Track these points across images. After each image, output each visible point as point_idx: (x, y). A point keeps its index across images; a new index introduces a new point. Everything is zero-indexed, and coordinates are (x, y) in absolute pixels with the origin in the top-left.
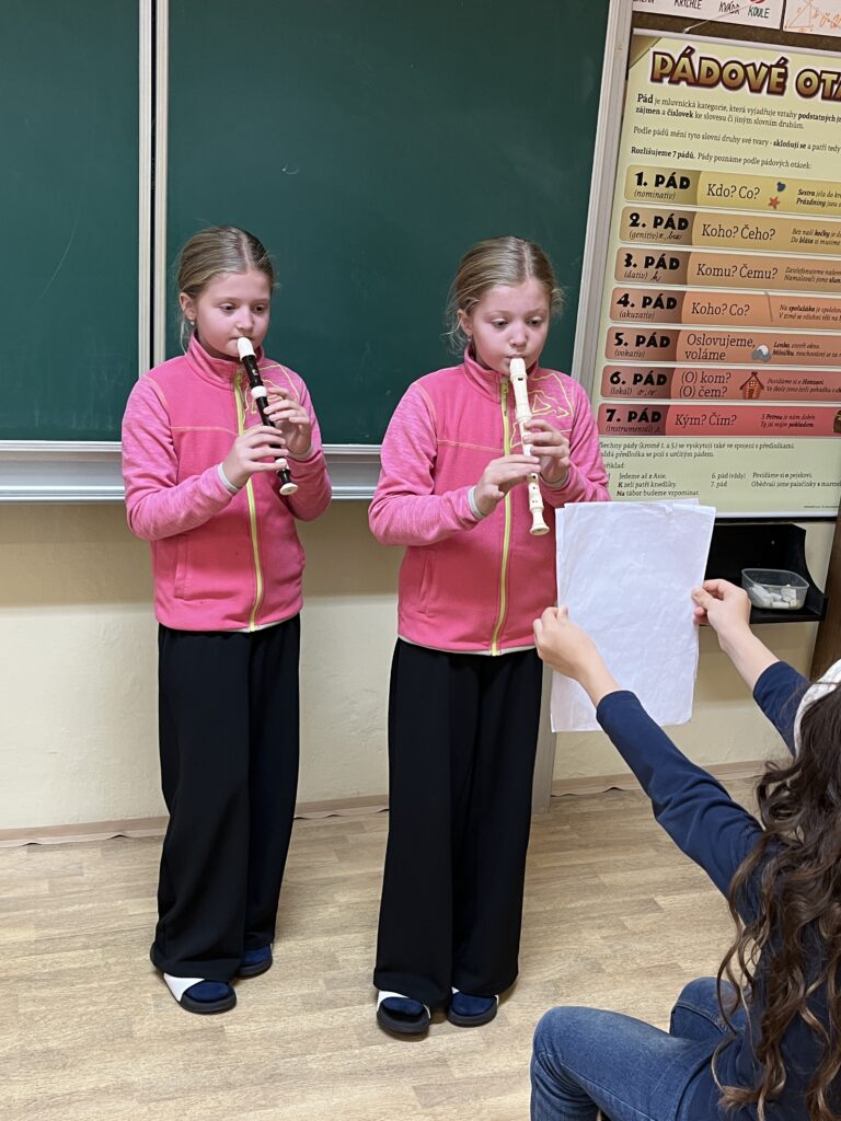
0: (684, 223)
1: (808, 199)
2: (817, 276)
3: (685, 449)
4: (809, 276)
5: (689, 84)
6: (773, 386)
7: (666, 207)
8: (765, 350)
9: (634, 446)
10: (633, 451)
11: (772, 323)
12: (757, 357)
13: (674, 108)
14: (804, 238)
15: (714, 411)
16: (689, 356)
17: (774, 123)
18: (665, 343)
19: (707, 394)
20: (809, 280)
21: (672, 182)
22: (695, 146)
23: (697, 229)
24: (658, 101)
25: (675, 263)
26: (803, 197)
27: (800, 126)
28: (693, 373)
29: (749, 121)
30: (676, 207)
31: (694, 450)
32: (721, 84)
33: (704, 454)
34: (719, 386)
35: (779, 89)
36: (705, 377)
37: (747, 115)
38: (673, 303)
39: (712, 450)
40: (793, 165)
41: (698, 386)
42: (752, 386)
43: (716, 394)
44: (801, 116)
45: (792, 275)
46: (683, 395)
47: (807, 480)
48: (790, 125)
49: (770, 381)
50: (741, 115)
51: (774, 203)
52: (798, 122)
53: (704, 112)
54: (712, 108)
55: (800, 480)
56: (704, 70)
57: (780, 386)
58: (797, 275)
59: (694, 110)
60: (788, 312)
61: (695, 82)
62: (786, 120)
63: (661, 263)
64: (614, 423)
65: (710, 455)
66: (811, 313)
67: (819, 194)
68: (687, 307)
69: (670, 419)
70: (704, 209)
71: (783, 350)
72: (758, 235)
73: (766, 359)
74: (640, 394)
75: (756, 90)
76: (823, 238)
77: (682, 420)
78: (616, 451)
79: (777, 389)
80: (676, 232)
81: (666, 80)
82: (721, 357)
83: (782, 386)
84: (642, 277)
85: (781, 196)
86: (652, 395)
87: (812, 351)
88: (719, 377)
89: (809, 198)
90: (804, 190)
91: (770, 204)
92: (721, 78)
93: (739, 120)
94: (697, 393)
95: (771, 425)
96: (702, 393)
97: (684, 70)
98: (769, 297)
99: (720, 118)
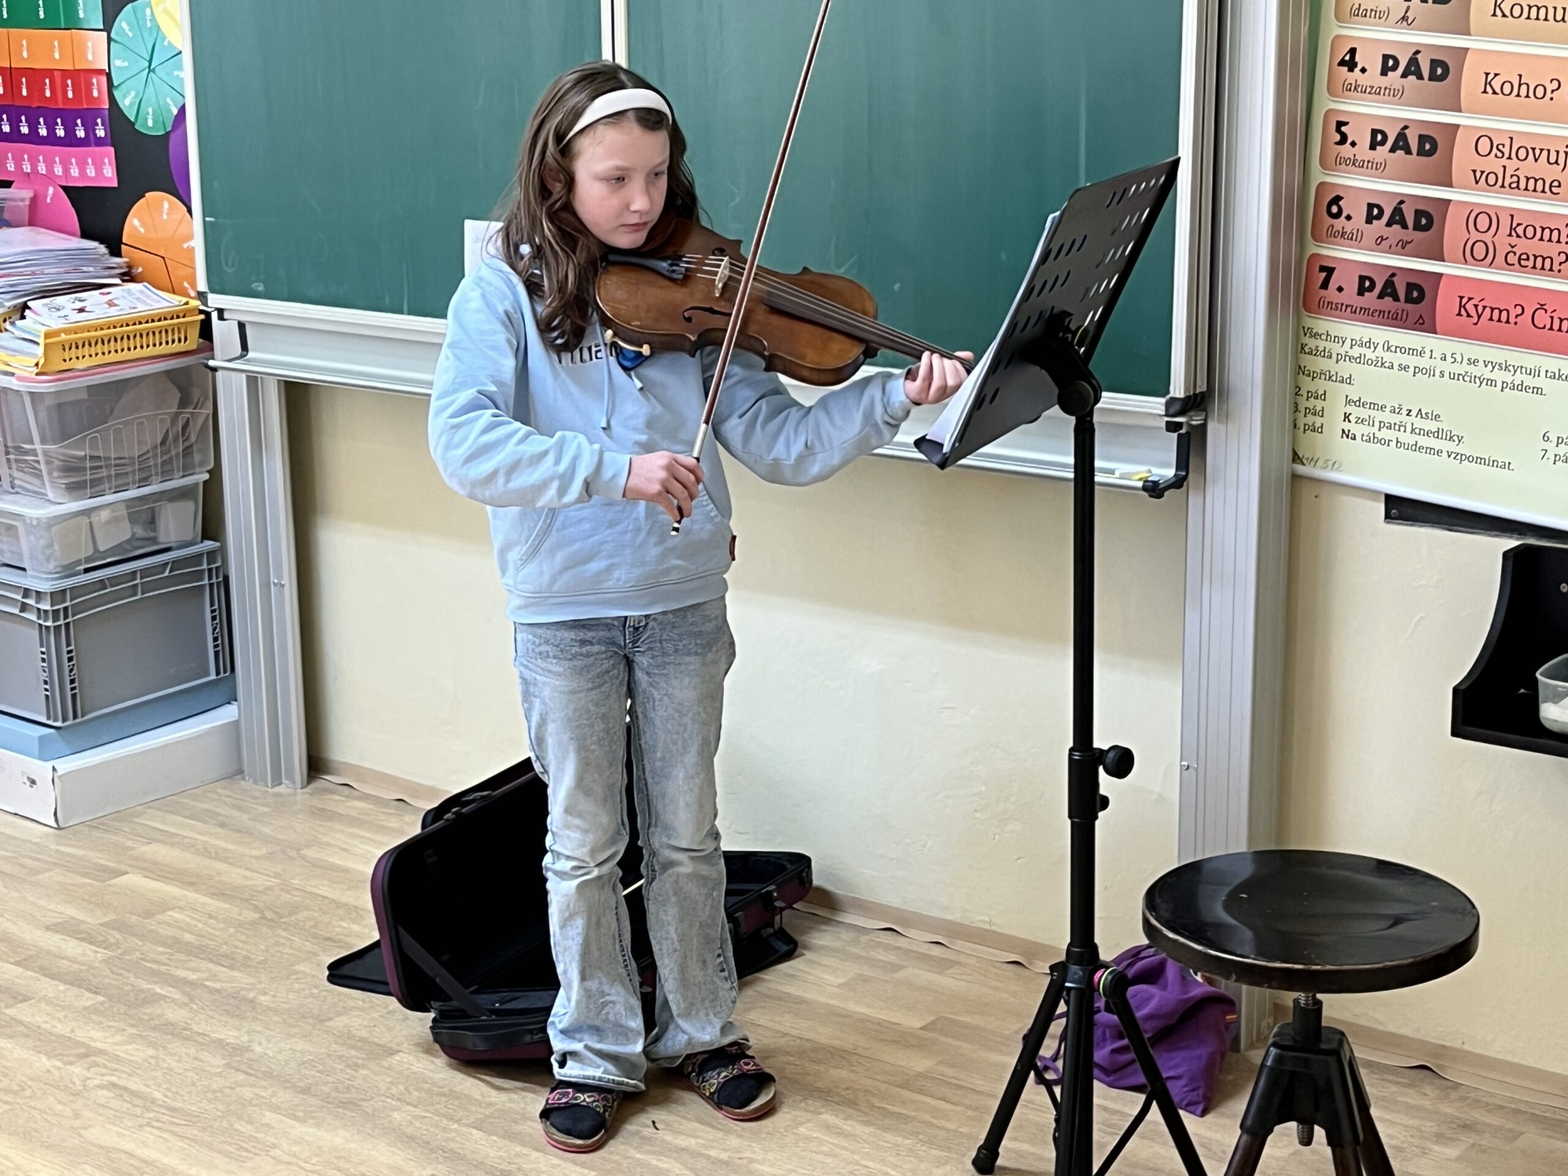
3: (1478, 370)
9: (1371, 344)
10: (1370, 354)
15: (1543, 299)
16: (1478, 178)
18: (1428, 148)
19: (1522, 262)
28: (1493, 217)
31: (1500, 376)
33: (1522, 387)
34: (1549, 251)
36: (1518, 225)
38: (1441, 70)
39: (1542, 382)
41: (1503, 242)
43: (1544, 265)
46: (1468, 256)
64: (1332, 294)
65: (1538, 391)
68: (1471, 79)
69: (1445, 304)
74: (1380, 244)
77: (1470, 307)
82: (1551, 189)
84: (1379, 16)
86: (1403, 247)
88: (1551, 230)
94: (1500, 257)
96: (1512, 259)
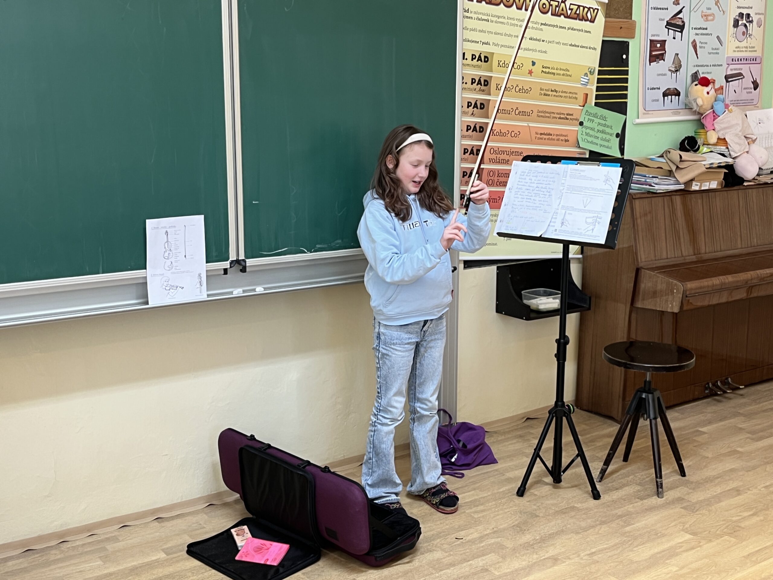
0: (487, 82)
1: (547, 71)
2: (552, 115)
4: (548, 115)
11: (531, 142)
14: (546, 93)
20: (549, 117)
21: (480, 59)
22: (491, 38)
23: (492, 86)
25: (482, 106)
26: (544, 70)
30: (483, 73)
32: (502, 4)
36: (499, 173)
40: (539, 51)
44: (542, 24)
45: (540, 114)
48: (537, 29)
51: (531, 73)
52: (541, 27)
54: (498, 17)
58: (542, 114)
60: (539, 136)
66: (551, 137)
67: (552, 69)
70: (496, 75)
72: (523, 91)
75: (519, 8)
76: (555, 94)
80: (483, 87)
85: (534, 69)
90: (545, 66)
91: (529, 73)
98: (529, 128)
99: (503, 23)
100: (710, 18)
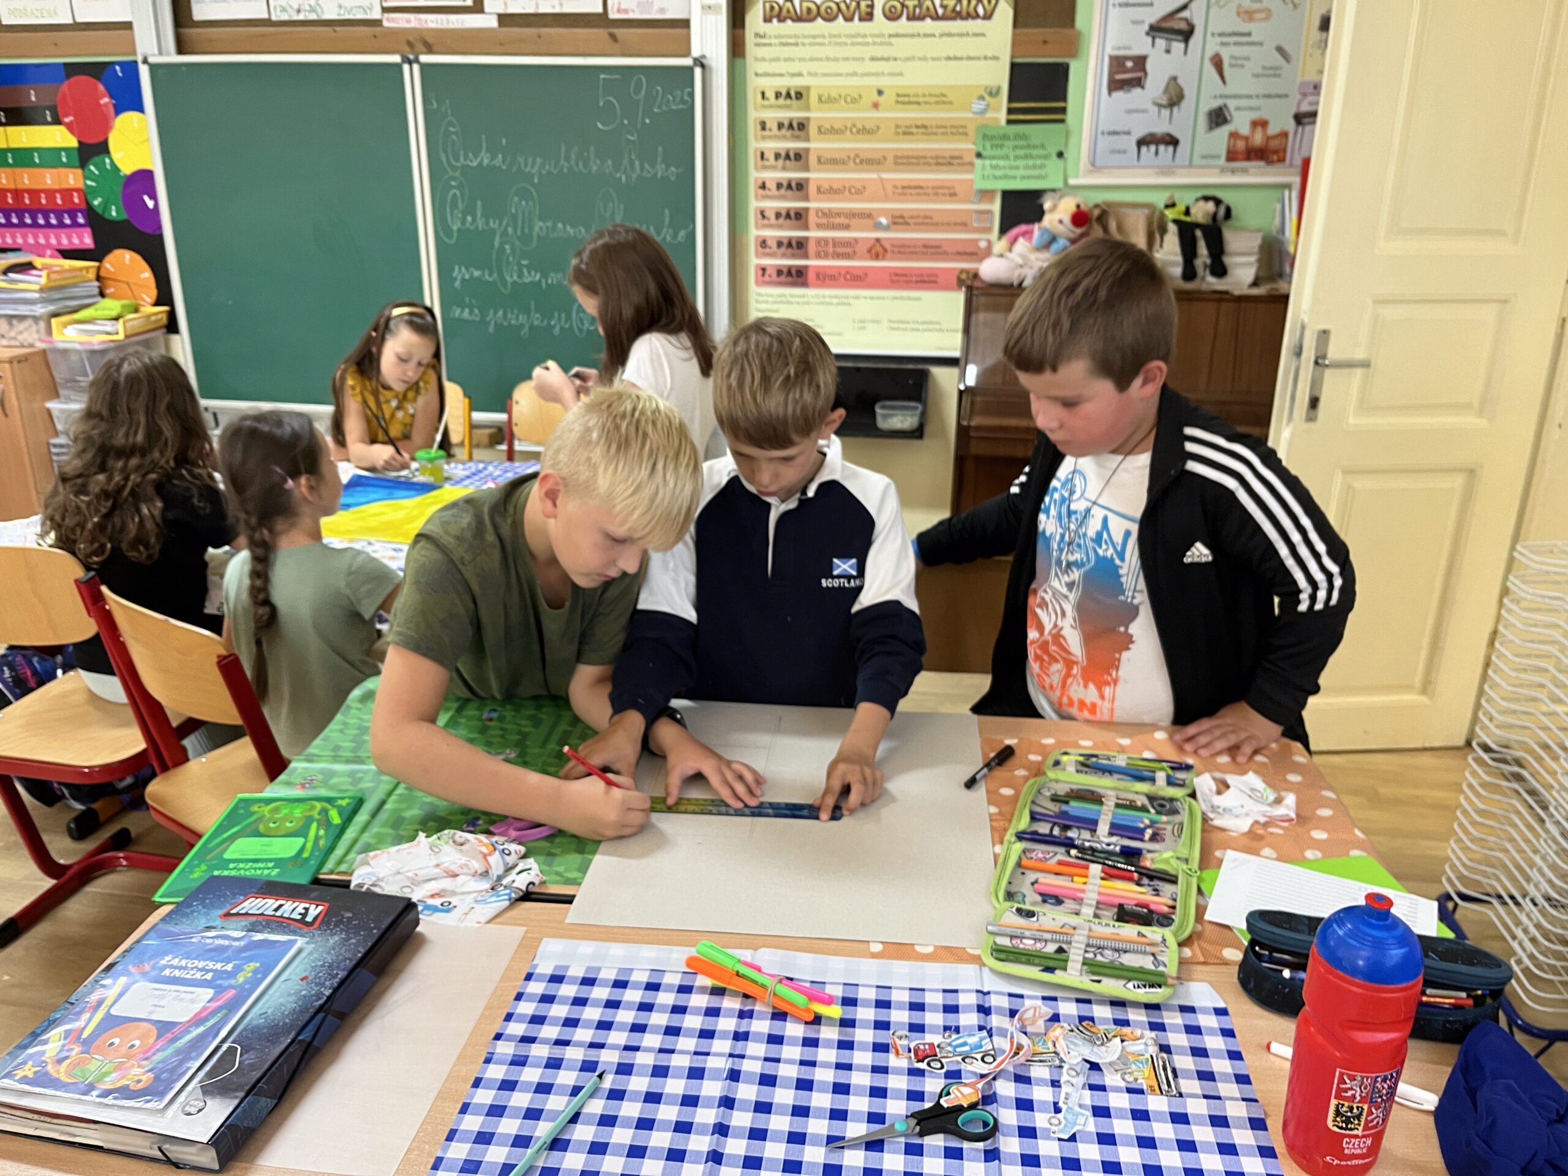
0: (802, 126)
1: (904, 99)
2: (922, 161)
3: (828, 300)
5: (793, 20)
6: (896, 250)
7: (786, 115)
8: (884, 221)
9: (784, 296)
10: (784, 299)
11: (887, 199)
12: (878, 227)
13: (784, 40)
14: (906, 131)
15: (848, 270)
16: (820, 226)
17: (868, 44)
18: (799, 217)
19: (838, 256)
20: (917, 164)
21: (788, 96)
22: (804, 67)
23: (813, 129)
24: (770, 37)
25: (798, 156)
26: (900, 99)
27: (891, 44)
28: (826, 241)
29: (846, 44)
30: (795, 114)
31: (835, 301)
32: (819, 20)
34: (849, 250)
35: (869, 16)
36: (836, 243)
37: (844, 40)
38: (800, 187)
39: (852, 301)
40: (892, 75)
41: (831, 250)
42: (877, 250)
43: (847, 256)
44: (891, 36)
45: (899, 161)
46: (818, 256)
47: (937, 326)
48: (882, 44)
49: (893, 245)
50: (839, 40)
51: (876, 106)
52: (889, 40)
53: (807, 41)
54: (814, 37)
55: (931, 326)
56: (804, 9)
57: (902, 250)
58: (905, 161)
59: (800, 41)
60: (900, 191)
61: (798, 19)
62: (878, 40)
63: (787, 157)
64: (767, 278)
65: (849, 304)
66: (921, 191)
67: (914, 96)
68: (812, 189)
69: (811, 276)
70: (816, 114)
71: (899, 221)
72: (864, 131)
73: (887, 228)
74: (784, 256)
75: (849, 19)
76: (924, 130)
77: (821, 276)
78: (770, 299)
79: (900, 252)
80: (797, 133)
81: (775, 21)
82: (847, 227)
83: (904, 250)
84: (774, 168)
85: (881, 100)
86: (794, 256)
87: (926, 221)
88: (848, 243)
89: (906, 99)
90: (900, 93)
91: (871, 107)
92: (819, 14)
93: (838, 44)
94: (830, 256)
95: (898, 281)
96: (835, 255)
97: (788, 11)
98: (881, 180)
99: (822, 44)
100: (1257, 16)
